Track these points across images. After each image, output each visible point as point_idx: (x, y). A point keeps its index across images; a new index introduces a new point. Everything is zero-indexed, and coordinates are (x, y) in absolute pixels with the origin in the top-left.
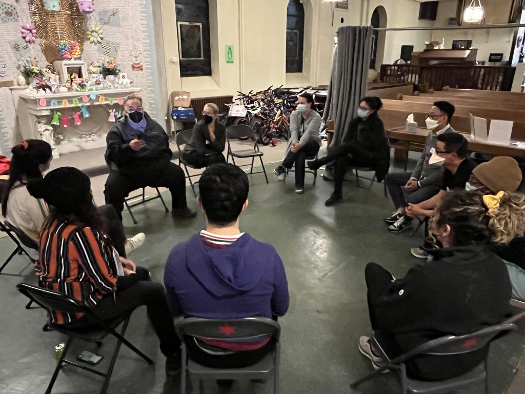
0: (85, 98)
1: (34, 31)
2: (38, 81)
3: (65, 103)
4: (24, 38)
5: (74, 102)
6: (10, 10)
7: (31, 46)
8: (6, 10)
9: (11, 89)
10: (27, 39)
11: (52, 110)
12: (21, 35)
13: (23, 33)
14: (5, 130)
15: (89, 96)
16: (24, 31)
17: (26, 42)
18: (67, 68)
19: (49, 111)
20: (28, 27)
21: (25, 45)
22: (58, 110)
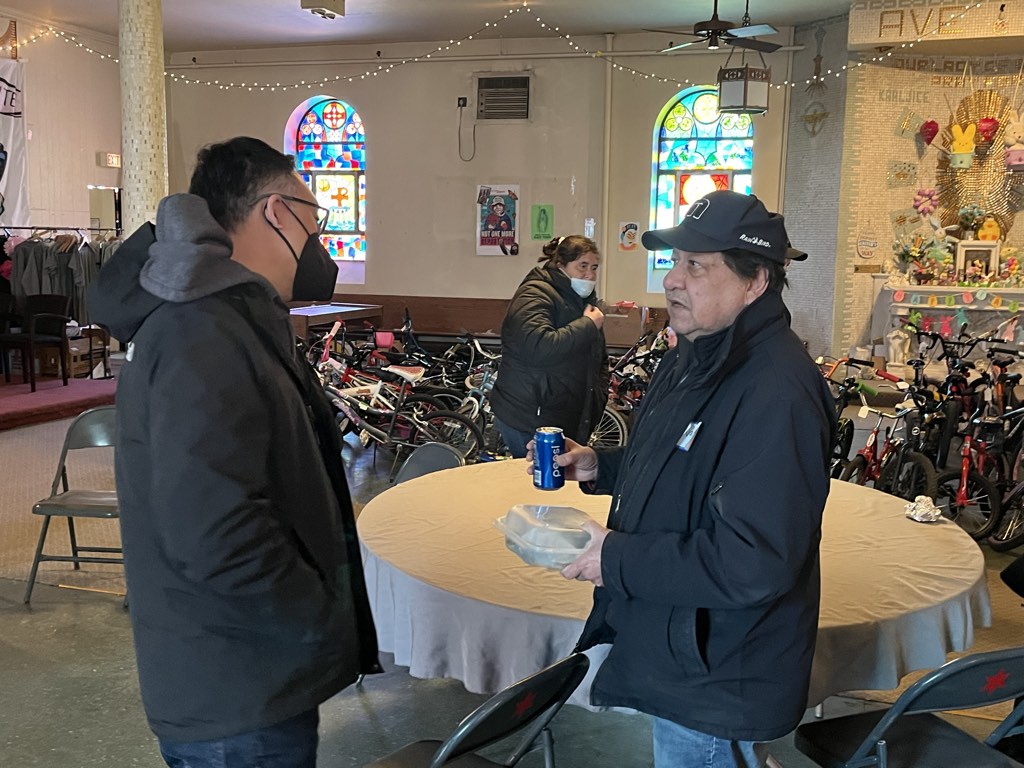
0: (967, 297)
1: (935, 197)
2: (916, 268)
3: (933, 300)
4: (916, 207)
5: (947, 301)
6: (906, 171)
7: (924, 219)
8: (899, 171)
9: (874, 277)
10: (920, 209)
11: (911, 309)
12: (913, 203)
13: (916, 200)
14: (848, 330)
15: (974, 294)
16: (919, 197)
17: (919, 213)
18: (967, 251)
19: (907, 310)
20: (927, 192)
21: (916, 216)
22: (917, 310)
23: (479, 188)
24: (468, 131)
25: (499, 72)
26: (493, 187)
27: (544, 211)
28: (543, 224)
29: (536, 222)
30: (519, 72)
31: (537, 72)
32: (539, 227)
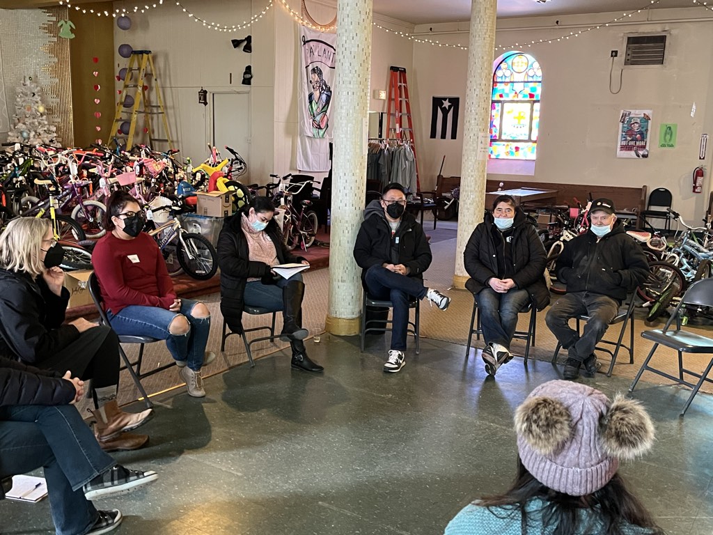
23: (622, 111)
24: (616, 73)
25: (644, 33)
26: (633, 111)
27: (670, 128)
28: (668, 137)
29: (663, 136)
30: (659, 33)
31: (673, 32)
32: (665, 139)
